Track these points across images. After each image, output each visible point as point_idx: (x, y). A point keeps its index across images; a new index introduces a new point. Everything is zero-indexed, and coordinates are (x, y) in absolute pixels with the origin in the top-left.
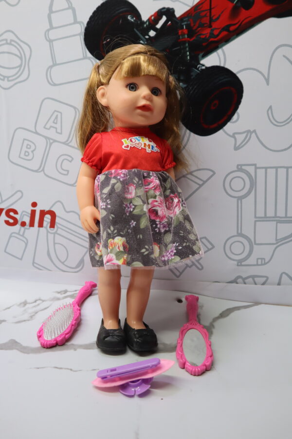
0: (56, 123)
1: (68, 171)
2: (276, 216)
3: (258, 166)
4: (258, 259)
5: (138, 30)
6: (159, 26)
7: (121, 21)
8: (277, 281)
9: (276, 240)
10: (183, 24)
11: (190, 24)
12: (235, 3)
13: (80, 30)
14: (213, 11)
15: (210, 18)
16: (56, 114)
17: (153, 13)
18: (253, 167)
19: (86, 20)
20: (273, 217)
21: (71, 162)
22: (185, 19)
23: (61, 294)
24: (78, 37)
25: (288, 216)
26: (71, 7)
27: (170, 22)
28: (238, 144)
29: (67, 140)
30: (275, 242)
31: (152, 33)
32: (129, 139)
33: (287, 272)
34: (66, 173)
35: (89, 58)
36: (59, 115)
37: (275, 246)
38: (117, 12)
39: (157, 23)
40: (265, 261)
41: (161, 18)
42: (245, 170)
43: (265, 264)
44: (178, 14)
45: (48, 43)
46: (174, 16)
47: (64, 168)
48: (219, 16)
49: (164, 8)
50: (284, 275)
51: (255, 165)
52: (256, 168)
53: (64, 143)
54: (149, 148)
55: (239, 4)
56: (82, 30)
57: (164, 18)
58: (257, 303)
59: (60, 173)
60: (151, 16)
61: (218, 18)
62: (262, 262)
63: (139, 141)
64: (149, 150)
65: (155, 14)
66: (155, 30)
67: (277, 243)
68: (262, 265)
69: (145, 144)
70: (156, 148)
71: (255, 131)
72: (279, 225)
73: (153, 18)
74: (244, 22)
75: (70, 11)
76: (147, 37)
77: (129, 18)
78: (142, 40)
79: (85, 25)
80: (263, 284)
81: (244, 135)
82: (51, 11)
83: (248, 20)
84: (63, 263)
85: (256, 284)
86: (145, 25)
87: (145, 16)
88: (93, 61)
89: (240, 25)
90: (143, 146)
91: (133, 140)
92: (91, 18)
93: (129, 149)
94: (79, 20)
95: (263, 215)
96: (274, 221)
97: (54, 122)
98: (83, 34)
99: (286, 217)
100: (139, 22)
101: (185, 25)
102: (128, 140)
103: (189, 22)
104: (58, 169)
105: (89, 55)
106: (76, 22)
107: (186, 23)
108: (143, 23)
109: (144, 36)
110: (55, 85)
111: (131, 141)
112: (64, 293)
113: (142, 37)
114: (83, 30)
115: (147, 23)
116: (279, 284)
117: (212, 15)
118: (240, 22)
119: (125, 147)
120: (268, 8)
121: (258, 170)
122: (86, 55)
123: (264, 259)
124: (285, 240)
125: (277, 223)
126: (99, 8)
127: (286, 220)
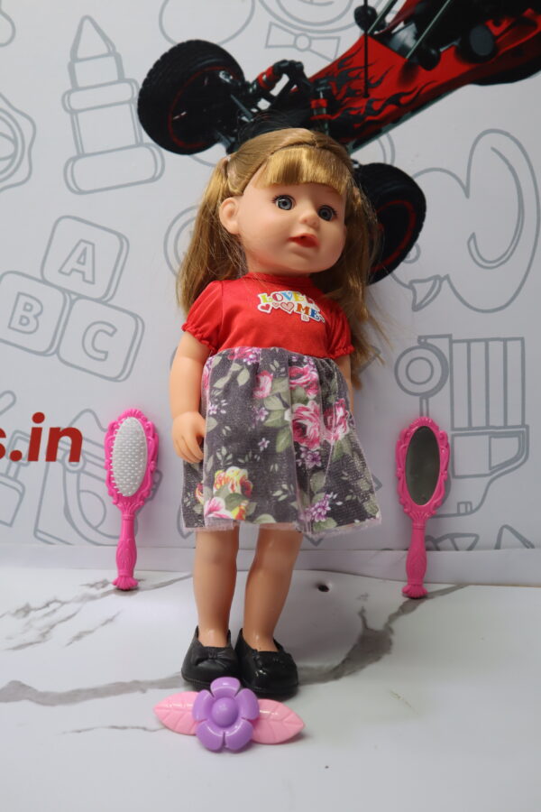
0: (83, 264)
1: (106, 353)
2: (488, 426)
3: (454, 338)
4: (459, 504)
5: (238, 98)
6: (275, 92)
7: (206, 81)
8: (494, 541)
9: (490, 468)
10: (318, 90)
11: (330, 90)
12: (407, 57)
13: (130, 93)
14: (370, 69)
15: (366, 81)
16: (83, 245)
17: (264, 69)
18: (447, 340)
19: (141, 75)
20: (483, 428)
21: (111, 335)
22: (322, 82)
24: (127, 106)
25: (509, 424)
26: (112, 52)
27: (295, 87)
28: (418, 301)
29: (106, 295)
30: (488, 472)
31: (264, 104)
32: (272, 294)
33: (510, 525)
34: (102, 356)
35: (147, 145)
36: (90, 248)
37: (488, 479)
38: (200, 65)
39: (272, 87)
40: (471, 507)
41: (278, 78)
42: (432, 346)
43: (472, 511)
44: (309, 72)
45: (68, 116)
46: (303, 75)
47: (97, 347)
48: (382, 78)
49: (284, 61)
51: (449, 336)
52: (452, 342)
53: (98, 301)
54: (307, 313)
55: (415, 60)
56: (133, 93)
57: (285, 79)
58: (461, 584)
59: (91, 357)
60: (262, 74)
61: (379, 82)
62: (466, 508)
63: (289, 299)
64: (305, 317)
65: (269, 70)
66: (269, 98)
67: (492, 473)
68: (467, 513)
69: (300, 306)
70: (319, 315)
71: (447, 277)
72: (493, 439)
73: (264, 77)
74: (423, 91)
75: (111, 60)
76: (255, 110)
77: (222, 75)
78: (245, 115)
79: (140, 86)
80: (471, 548)
81: (431, 282)
82: (74, 58)
83: (430, 86)
84: (95, 528)
85: (457, 549)
86: (251, 90)
87: (250, 75)
88: (156, 152)
89: (414, 99)
90: (295, 309)
91: (279, 297)
92: (151, 73)
93: (269, 312)
94: (128, 75)
95: (465, 425)
96: (486, 433)
97: (78, 262)
98: (137, 102)
99: (506, 426)
100: (240, 84)
101: (323, 91)
102: (269, 295)
103: (329, 87)
104: (88, 351)
105: (147, 139)
106: (122, 79)
107: (323, 88)
108: (247, 85)
109: (249, 108)
110: (81, 192)
111: (275, 297)
113: (243, 108)
114: (136, 95)
115: (255, 86)
116: (498, 547)
117: (369, 77)
118: (418, 89)
119: (262, 307)
120: (465, 68)
121: (455, 345)
122: (142, 139)
123: (471, 503)
124: (508, 465)
125: (490, 438)
126: (165, 57)
127: (503, 432)
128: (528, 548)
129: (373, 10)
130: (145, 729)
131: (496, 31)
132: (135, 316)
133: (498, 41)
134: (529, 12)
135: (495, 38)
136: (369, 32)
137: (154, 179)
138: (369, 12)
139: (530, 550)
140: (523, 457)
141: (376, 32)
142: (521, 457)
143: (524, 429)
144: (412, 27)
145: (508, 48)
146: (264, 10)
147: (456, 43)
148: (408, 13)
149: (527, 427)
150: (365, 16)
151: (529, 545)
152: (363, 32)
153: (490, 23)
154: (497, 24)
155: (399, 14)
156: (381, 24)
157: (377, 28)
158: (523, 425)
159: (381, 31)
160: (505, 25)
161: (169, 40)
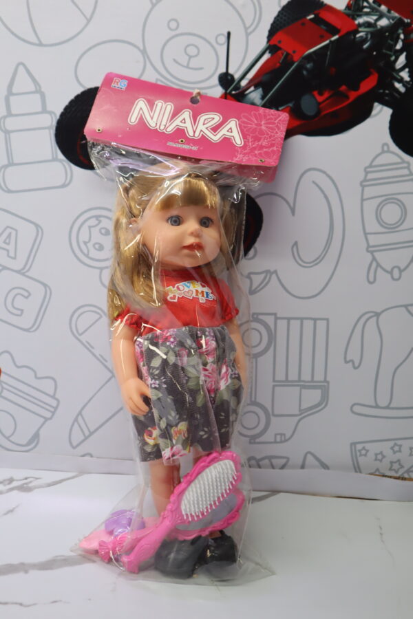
0: (8, 244)
1: (22, 311)
2: (299, 380)
3: (278, 316)
4: (276, 435)
8: (300, 462)
9: (300, 410)
13: (50, 121)
16: (8, 231)
18: (273, 317)
19: (59, 110)
20: (296, 381)
21: (27, 298)
23: (5, 485)
24: (47, 131)
25: (315, 379)
26: (38, 90)
28: (253, 288)
29: (23, 269)
30: (298, 413)
32: (176, 285)
33: (312, 451)
34: (19, 312)
35: (61, 161)
36: (14, 233)
37: (298, 418)
40: (285, 437)
42: (261, 320)
43: (286, 441)
45: (3, 134)
47: (16, 306)
50: (309, 455)
51: (275, 314)
52: (276, 318)
53: (18, 272)
54: (203, 296)
56: (52, 122)
58: (275, 492)
59: (10, 312)
62: (281, 437)
63: (189, 287)
64: (202, 300)
67: (300, 415)
68: (281, 442)
69: (197, 291)
71: (275, 272)
72: (303, 391)
75: (38, 96)
79: (58, 117)
80: (283, 467)
81: (263, 275)
82: (10, 93)
84: (8, 438)
85: (273, 467)
88: (67, 166)
90: (194, 295)
91: (181, 288)
92: (66, 109)
93: (176, 300)
94: (49, 108)
95: (284, 379)
96: (298, 385)
97: (5, 242)
98: (54, 128)
99: (312, 381)
104: (9, 308)
105: (61, 156)
106: (44, 110)
110: (8, 192)
112: (9, 484)
114: (55, 123)
116: (303, 467)
119: (171, 298)
120: (296, 123)
121: (279, 321)
122: (57, 156)
123: (284, 435)
124: (311, 410)
125: (301, 389)
126: (78, 97)
127: (312, 385)
128: (325, 468)
129: (232, 77)
130: (21, 604)
131: (320, 99)
132: (45, 285)
133: (321, 106)
134: (343, 88)
135: (319, 104)
136: (228, 91)
137: (64, 186)
138: (229, 78)
139: (327, 471)
141: (233, 92)
142: (322, 404)
143: (326, 384)
144: (260, 91)
145: (328, 111)
146: (152, 68)
147: (291, 105)
148: (256, 81)
149: (328, 382)
150: (226, 80)
151: (325, 466)
152: (224, 91)
153: (316, 93)
154: (321, 94)
155: (251, 81)
156: (237, 87)
157: (235, 89)
158: (325, 381)
159: (237, 92)
160: (326, 95)
161: (81, 84)
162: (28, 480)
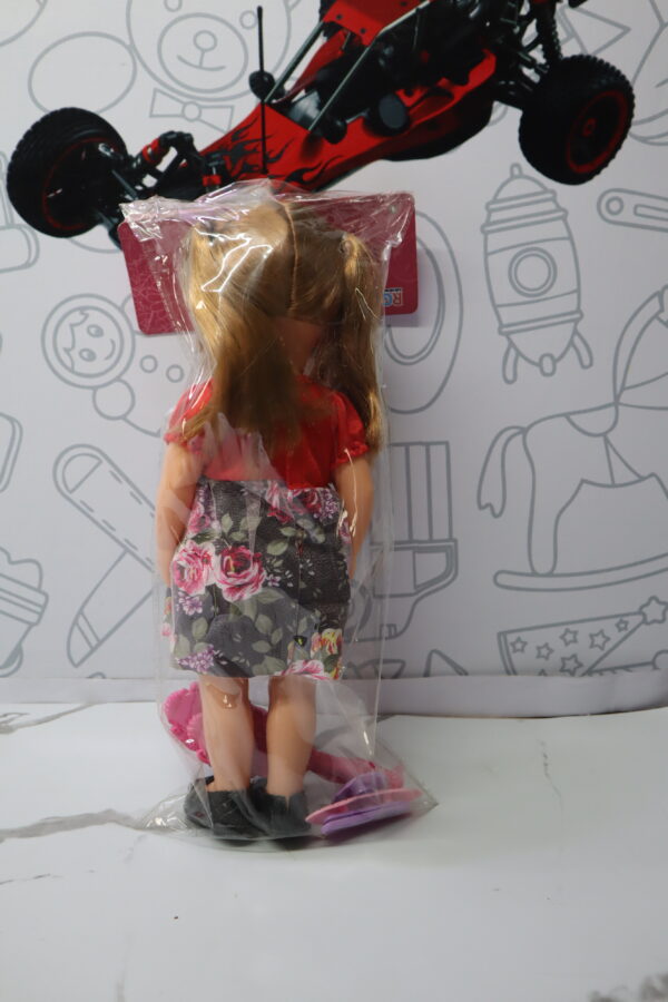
2: (411, 540)
4: (381, 627)
5: (119, 173)
6: (163, 167)
7: (84, 155)
8: (422, 667)
9: (416, 586)
10: (211, 164)
11: (224, 166)
12: (310, 129)
14: (267, 141)
15: (264, 155)
17: (149, 141)
19: (10, 149)
20: (406, 542)
22: (214, 156)
25: (435, 537)
27: (184, 161)
30: (412, 591)
31: (149, 181)
33: (440, 649)
35: (19, 227)
37: (414, 599)
38: (76, 136)
39: (159, 161)
40: (395, 629)
41: (165, 152)
43: (397, 635)
44: (201, 144)
46: (194, 149)
48: (282, 151)
49: (171, 133)
50: (435, 656)
55: (319, 133)
57: (173, 153)
58: (385, 715)
60: (147, 148)
61: (279, 157)
62: (390, 632)
65: (154, 142)
66: (156, 174)
67: (415, 594)
68: (390, 637)
72: (417, 555)
73: (149, 150)
74: (329, 166)
76: (139, 188)
77: (101, 148)
78: (129, 193)
79: (9, 159)
80: (396, 676)
83: (335, 163)
85: (380, 677)
86: (135, 165)
87: (134, 147)
88: (30, 236)
89: (321, 172)
92: (21, 145)
96: (409, 548)
98: (5, 178)
99: (431, 540)
100: (122, 158)
101: (216, 167)
103: (222, 162)
105: (19, 220)
107: (216, 163)
108: (130, 159)
109: (133, 186)
113: (128, 187)
114: (4, 169)
115: (139, 161)
116: (427, 674)
117: (267, 152)
118: (324, 164)
120: (374, 142)
122: (12, 220)
123: (395, 626)
124: (432, 585)
125: (414, 553)
126: (36, 127)
127: (430, 547)
128: (460, 674)
129: (270, 77)
131: (408, 101)
132: (11, 420)
133: (411, 112)
134: (443, 82)
135: (408, 109)
136: (266, 100)
137: (27, 265)
138: (266, 79)
139: (463, 677)
140: (451, 576)
141: (274, 101)
142: (447, 576)
143: (452, 544)
144: (315, 96)
145: (423, 120)
146: (148, 76)
147: (364, 114)
148: (308, 81)
149: (455, 541)
150: (260, 82)
151: (462, 672)
152: (259, 101)
153: (401, 93)
154: (409, 94)
155: (299, 82)
156: (280, 92)
157: (276, 96)
158: (451, 538)
159: (280, 100)
160: (418, 95)
161: (40, 107)
162: (9, 717)
